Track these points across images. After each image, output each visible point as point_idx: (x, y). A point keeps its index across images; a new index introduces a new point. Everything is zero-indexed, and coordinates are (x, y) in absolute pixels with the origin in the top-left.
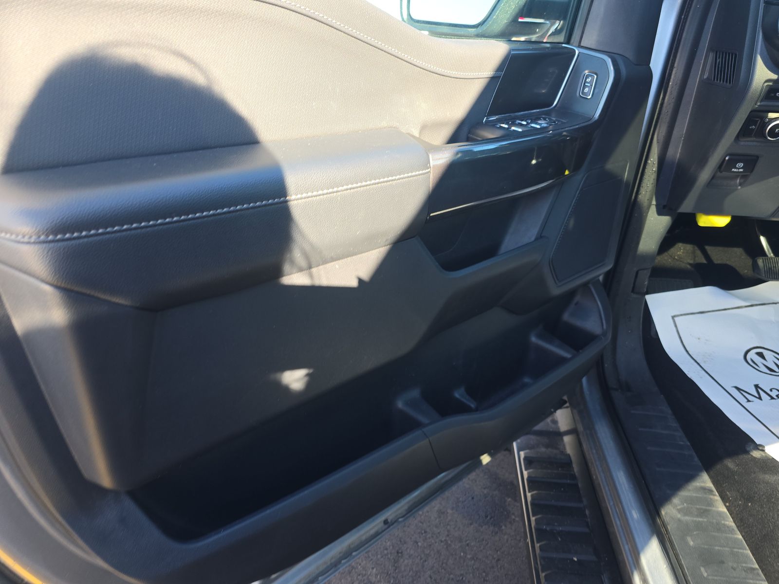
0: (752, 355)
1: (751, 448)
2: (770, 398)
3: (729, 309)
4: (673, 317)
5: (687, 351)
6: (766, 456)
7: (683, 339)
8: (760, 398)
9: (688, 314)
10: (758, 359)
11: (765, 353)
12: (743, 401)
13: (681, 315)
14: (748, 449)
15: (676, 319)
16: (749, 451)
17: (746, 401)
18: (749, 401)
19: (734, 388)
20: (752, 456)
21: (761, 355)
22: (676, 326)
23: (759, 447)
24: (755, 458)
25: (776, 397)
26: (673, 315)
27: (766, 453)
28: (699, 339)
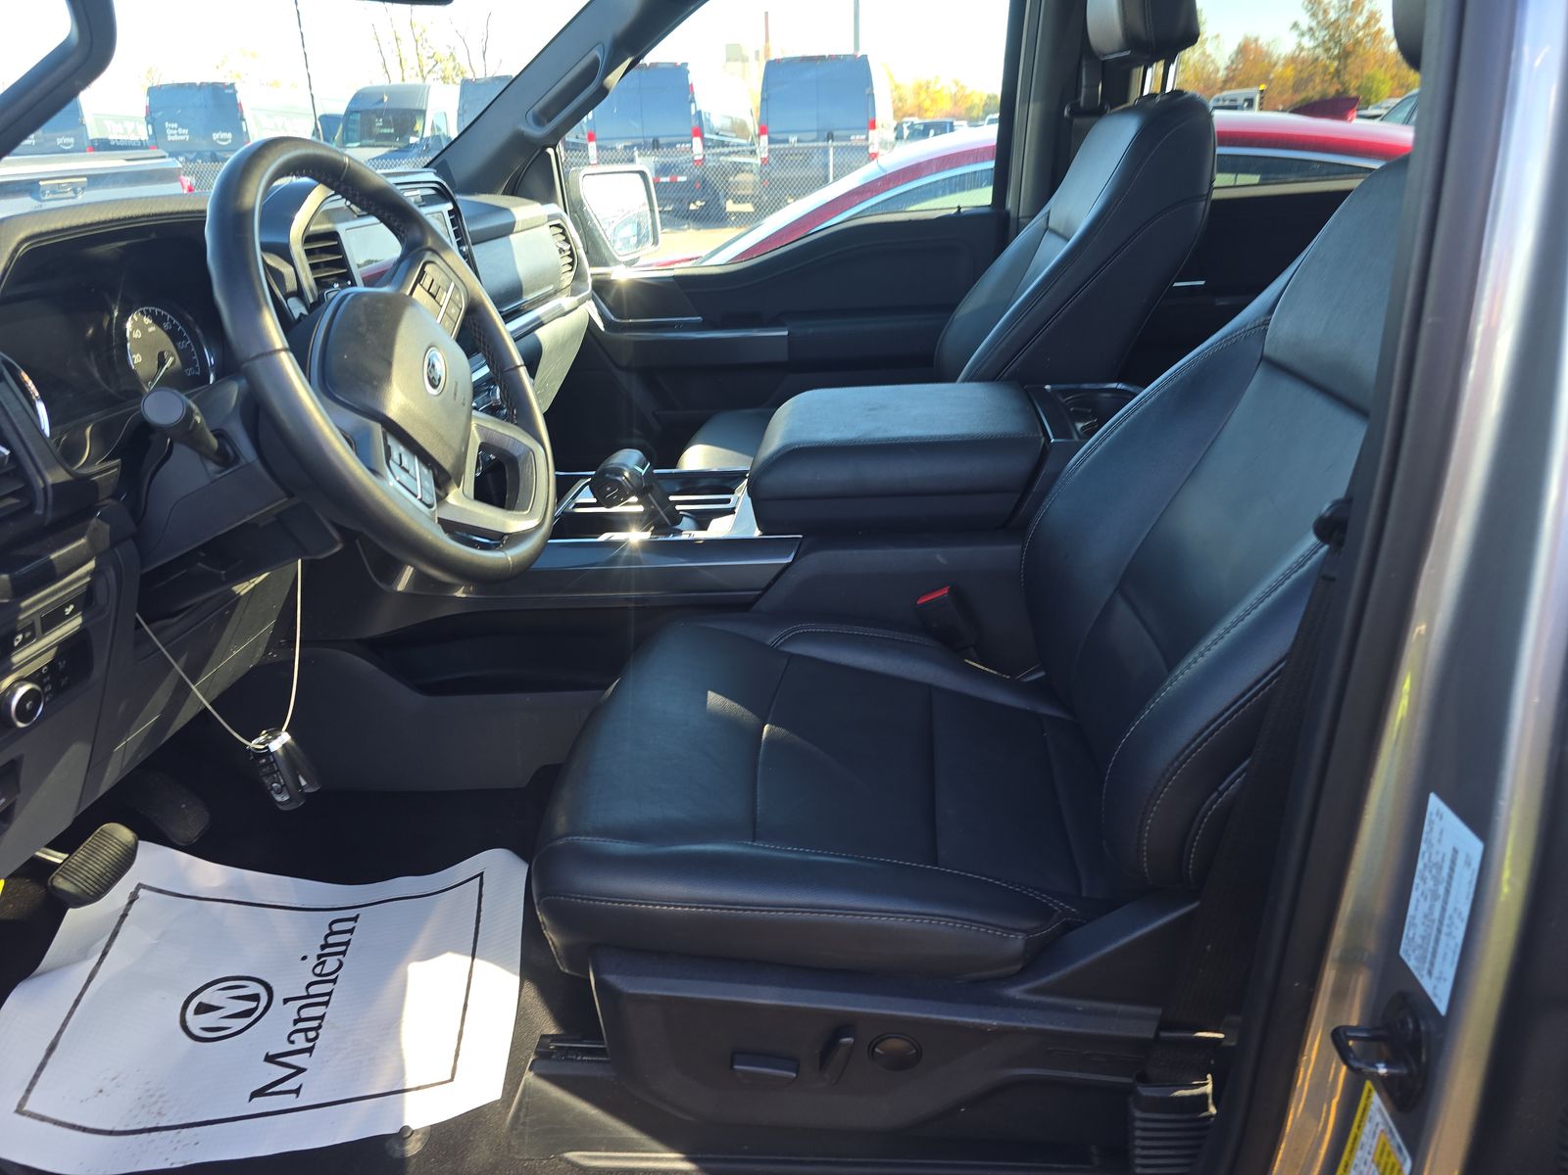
0: (196, 1023)
1: (397, 1147)
2: (308, 1054)
3: (81, 995)
4: (20, 1110)
5: (111, 1133)
6: (424, 1134)
7: (78, 1123)
8: (300, 1070)
9: (36, 1076)
10: (210, 1019)
11: (205, 997)
12: (290, 1101)
13: (29, 1091)
14: (397, 1155)
15: (28, 1107)
16: (403, 1156)
17: (294, 1095)
18: (297, 1091)
19: (255, 1100)
20: (414, 1156)
21: (203, 1009)
22: (43, 1119)
23: (403, 1135)
24: (419, 1154)
25: (311, 1044)
26: (15, 1108)
27: (417, 1130)
28: (101, 1091)
